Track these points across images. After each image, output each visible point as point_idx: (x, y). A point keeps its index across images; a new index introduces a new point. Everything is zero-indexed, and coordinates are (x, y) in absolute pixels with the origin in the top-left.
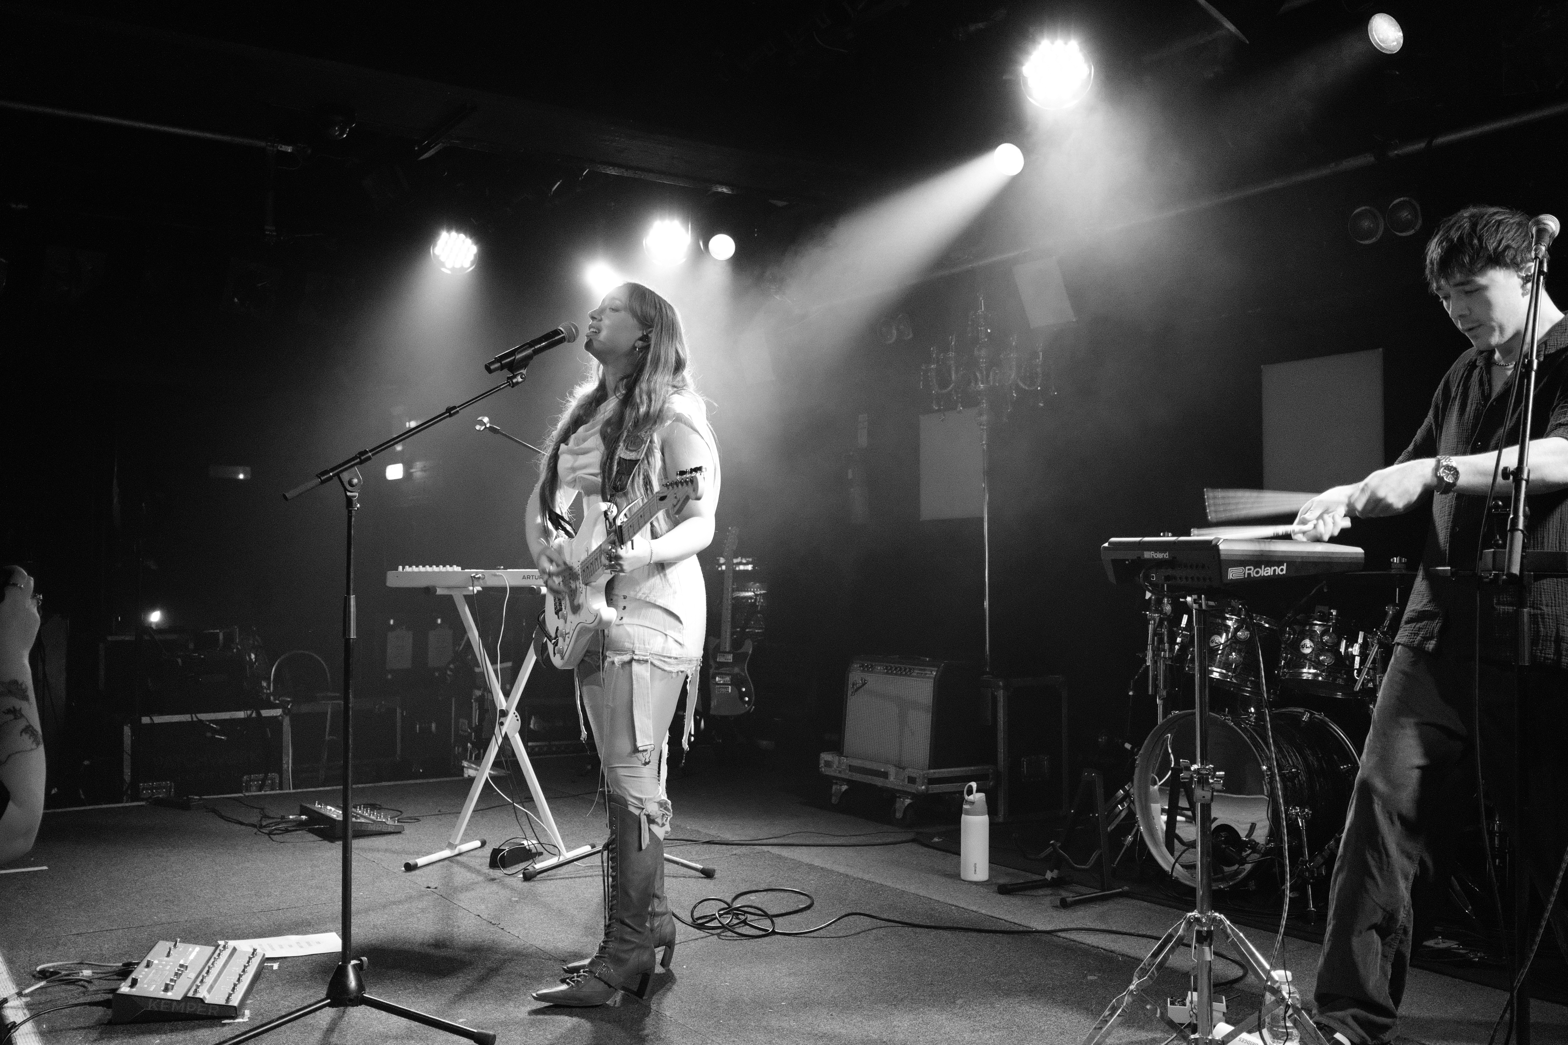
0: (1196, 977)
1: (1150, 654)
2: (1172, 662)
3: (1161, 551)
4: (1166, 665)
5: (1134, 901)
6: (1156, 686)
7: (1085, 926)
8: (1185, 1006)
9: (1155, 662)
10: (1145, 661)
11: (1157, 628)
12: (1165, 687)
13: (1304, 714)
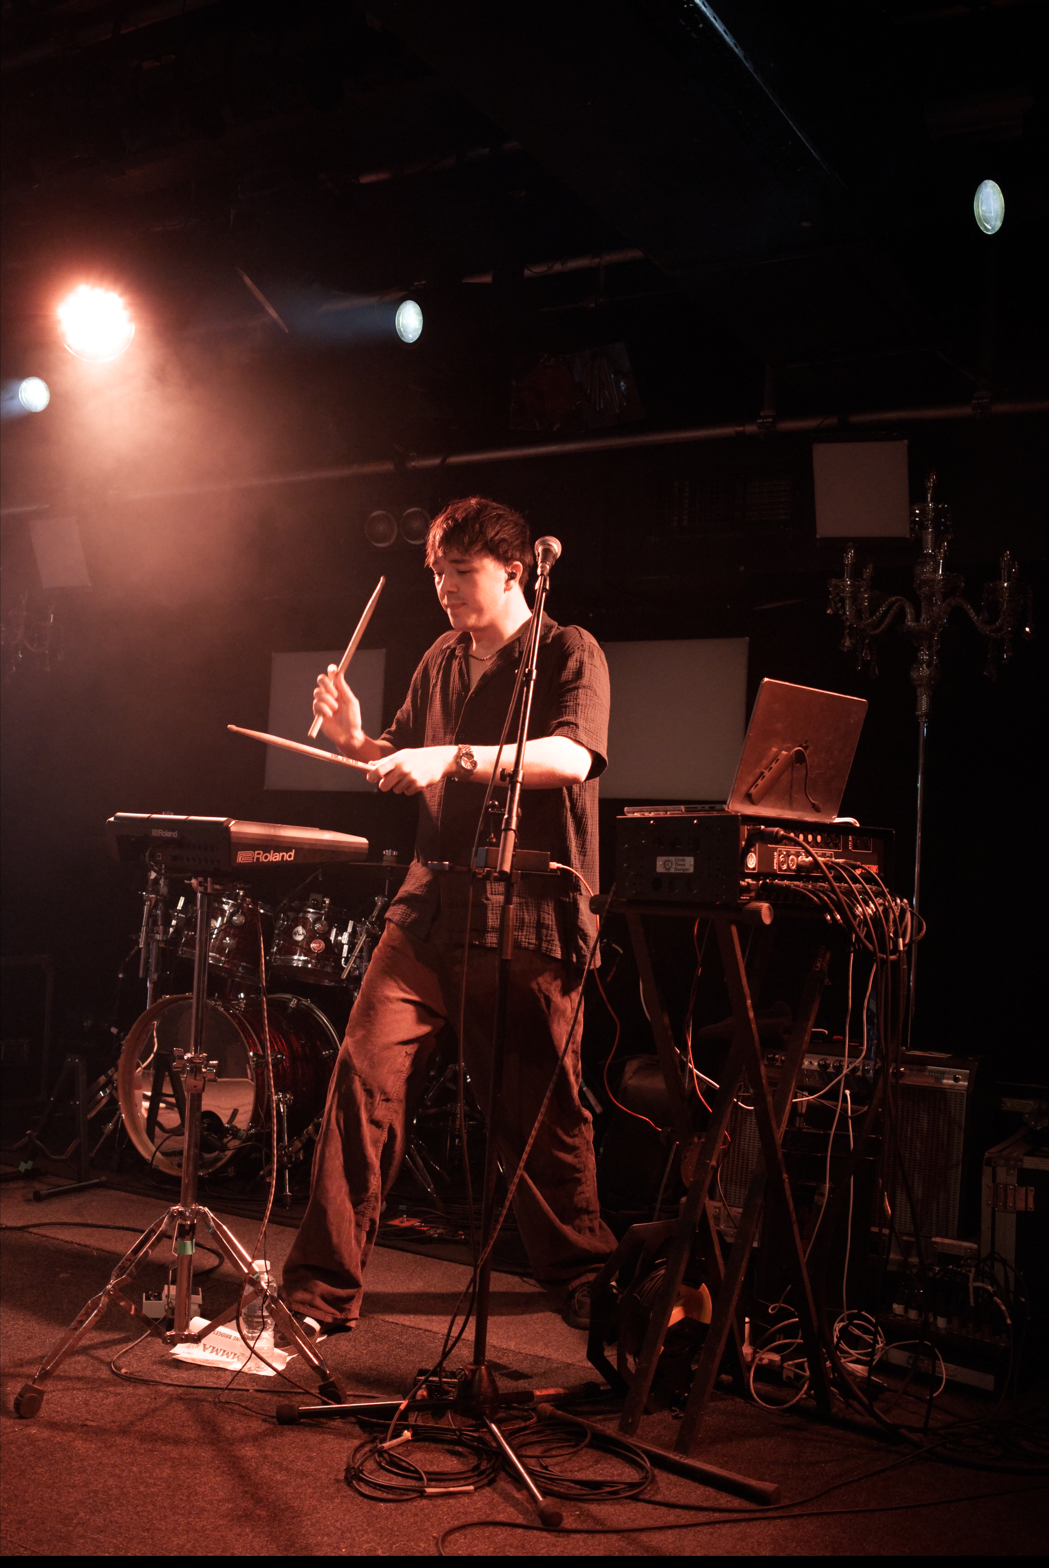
0: (175, 1271)
1: (143, 935)
2: (165, 945)
3: (170, 830)
4: (159, 947)
5: (112, 1192)
6: (147, 970)
7: (58, 1221)
8: (160, 1299)
9: (147, 944)
10: (138, 944)
11: (153, 908)
12: (156, 971)
13: (291, 1000)
